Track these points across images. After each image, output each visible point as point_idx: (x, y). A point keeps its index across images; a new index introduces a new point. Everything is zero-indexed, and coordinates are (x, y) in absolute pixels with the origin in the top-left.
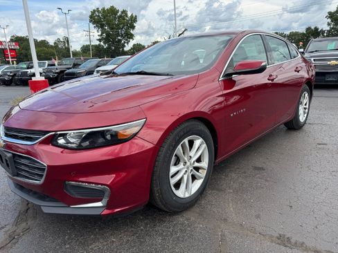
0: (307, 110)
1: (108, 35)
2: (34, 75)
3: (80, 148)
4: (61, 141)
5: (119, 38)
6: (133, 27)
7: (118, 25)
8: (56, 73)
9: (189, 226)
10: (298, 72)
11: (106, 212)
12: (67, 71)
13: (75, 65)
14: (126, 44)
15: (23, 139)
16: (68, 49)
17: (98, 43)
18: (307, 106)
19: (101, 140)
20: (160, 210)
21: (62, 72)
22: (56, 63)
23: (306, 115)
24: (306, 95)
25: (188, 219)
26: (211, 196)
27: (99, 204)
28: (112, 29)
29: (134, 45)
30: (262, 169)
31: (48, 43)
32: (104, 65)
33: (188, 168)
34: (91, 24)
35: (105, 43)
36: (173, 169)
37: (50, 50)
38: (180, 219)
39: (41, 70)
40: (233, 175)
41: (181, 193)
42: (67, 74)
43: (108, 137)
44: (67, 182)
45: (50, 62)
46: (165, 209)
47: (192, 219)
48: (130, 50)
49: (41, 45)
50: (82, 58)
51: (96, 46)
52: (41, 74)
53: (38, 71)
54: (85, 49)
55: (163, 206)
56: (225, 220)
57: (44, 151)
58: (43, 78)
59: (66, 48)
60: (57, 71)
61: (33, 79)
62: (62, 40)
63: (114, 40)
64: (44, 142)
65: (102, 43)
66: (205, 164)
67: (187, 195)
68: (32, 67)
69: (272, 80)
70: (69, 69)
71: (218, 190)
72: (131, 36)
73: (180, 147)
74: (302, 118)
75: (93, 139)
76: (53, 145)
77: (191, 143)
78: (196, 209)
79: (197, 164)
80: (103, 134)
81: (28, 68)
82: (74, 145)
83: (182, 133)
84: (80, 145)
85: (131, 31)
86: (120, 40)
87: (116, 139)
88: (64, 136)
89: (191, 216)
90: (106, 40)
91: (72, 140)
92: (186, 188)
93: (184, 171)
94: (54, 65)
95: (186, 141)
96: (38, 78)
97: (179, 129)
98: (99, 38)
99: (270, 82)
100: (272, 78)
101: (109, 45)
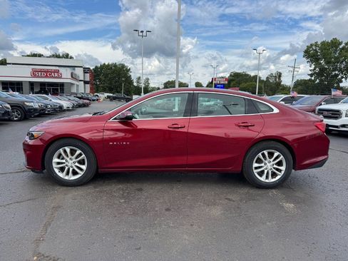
5: (337, 72)
7: (338, 58)
14: (343, 80)
28: (329, 62)
31: (260, 77)
35: (316, 78)
41: (62, 175)
49: (254, 79)
59: (277, 82)
62: (274, 75)
63: (328, 75)
65: (313, 78)
86: (337, 75)
90: (319, 75)
95: (66, 148)
101: (321, 80)
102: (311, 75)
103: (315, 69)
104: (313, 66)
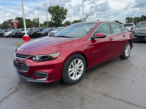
0: (129, 52)
1: (55, 17)
2: (24, 34)
3: (39, 61)
4: (34, 59)
5: (60, 19)
6: (66, 14)
7: (60, 13)
8: (33, 33)
9: (74, 89)
10: (124, 37)
11: (47, 82)
12: (38, 33)
13: (41, 30)
14: (62, 21)
15: (22, 57)
16: (38, 23)
17: (51, 20)
18: (129, 50)
19: (46, 59)
20: (66, 84)
21: (35, 33)
22: (33, 29)
23: (129, 54)
24: (129, 46)
25: (74, 87)
26: (84, 80)
27: (45, 79)
28: (57, 15)
29: (66, 22)
30: (106, 73)
31: (30, 20)
32: (52, 30)
33: (76, 70)
34: (48, 13)
35: (54, 21)
36: (70, 70)
37: (31, 23)
38: (72, 87)
39: (27, 32)
40: (94, 74)
41: (73, 78)
42: (38, 34)
43: (49, 58)
44: (35, 72)
45: (31, 29)
46: (67, 83)
47: (76, 87)
48: (64, 24)
49: (28, 21)
50: (44, 27)
51: (50, 22)
52: (27, 33)
53: (26, 32)
54: (46, 23)
55: (66, 82)
56: (87, 88)
57: (28, 61)
58: (28, 36)
59: (37, 22)
60: (34, 32)
61: (24, 36)
62: (36, 19)
63: (58, 19)
64: (29, 59)
65: (52, 21)
66: (82, 69)
67: (75, 79)
68: (24, 31)
69: (112, 40)
70: (38, 31)
71: (87, 79)
72: (65, 18)
73: (72, 62)
74: (127, 55)
75: (44, 58)
76: (31, 60)
77: (77, 61)
78: (78, 84)
79: (79, 69)
80: (47, 57)
81: (22, 31)
82: (38, 60)
83: (73, 58)
84: (40, 60)
85: (65, 16)
86: (60, 20)
87: (51, 59)
88: (35, 57)
89: (76, 86)
90: (54, 19)
91: (37, 58)
92: (75, 77)
93: (74, 71)
94: (32, 30)
95: (75, 60)
96: (26, 35)
97: (72, 56)
98: (51, 18)
99: (110, 41)
100: (111, 39)
101: (55, 21)
102: (52, 19)
103: (52, 17)
104: (52, 16)
